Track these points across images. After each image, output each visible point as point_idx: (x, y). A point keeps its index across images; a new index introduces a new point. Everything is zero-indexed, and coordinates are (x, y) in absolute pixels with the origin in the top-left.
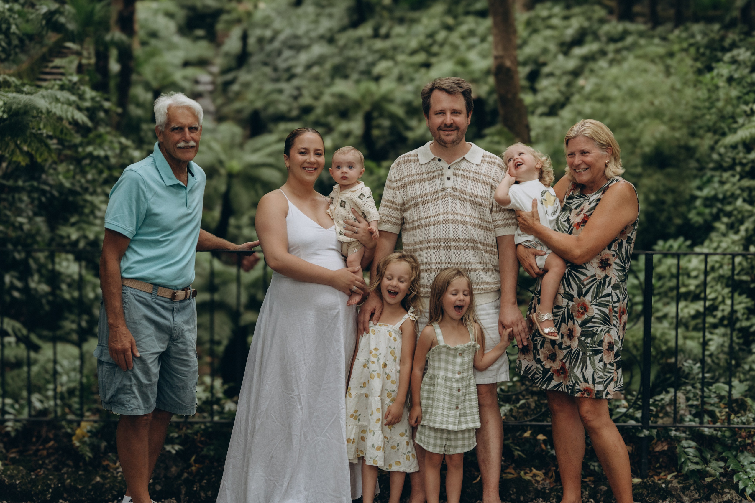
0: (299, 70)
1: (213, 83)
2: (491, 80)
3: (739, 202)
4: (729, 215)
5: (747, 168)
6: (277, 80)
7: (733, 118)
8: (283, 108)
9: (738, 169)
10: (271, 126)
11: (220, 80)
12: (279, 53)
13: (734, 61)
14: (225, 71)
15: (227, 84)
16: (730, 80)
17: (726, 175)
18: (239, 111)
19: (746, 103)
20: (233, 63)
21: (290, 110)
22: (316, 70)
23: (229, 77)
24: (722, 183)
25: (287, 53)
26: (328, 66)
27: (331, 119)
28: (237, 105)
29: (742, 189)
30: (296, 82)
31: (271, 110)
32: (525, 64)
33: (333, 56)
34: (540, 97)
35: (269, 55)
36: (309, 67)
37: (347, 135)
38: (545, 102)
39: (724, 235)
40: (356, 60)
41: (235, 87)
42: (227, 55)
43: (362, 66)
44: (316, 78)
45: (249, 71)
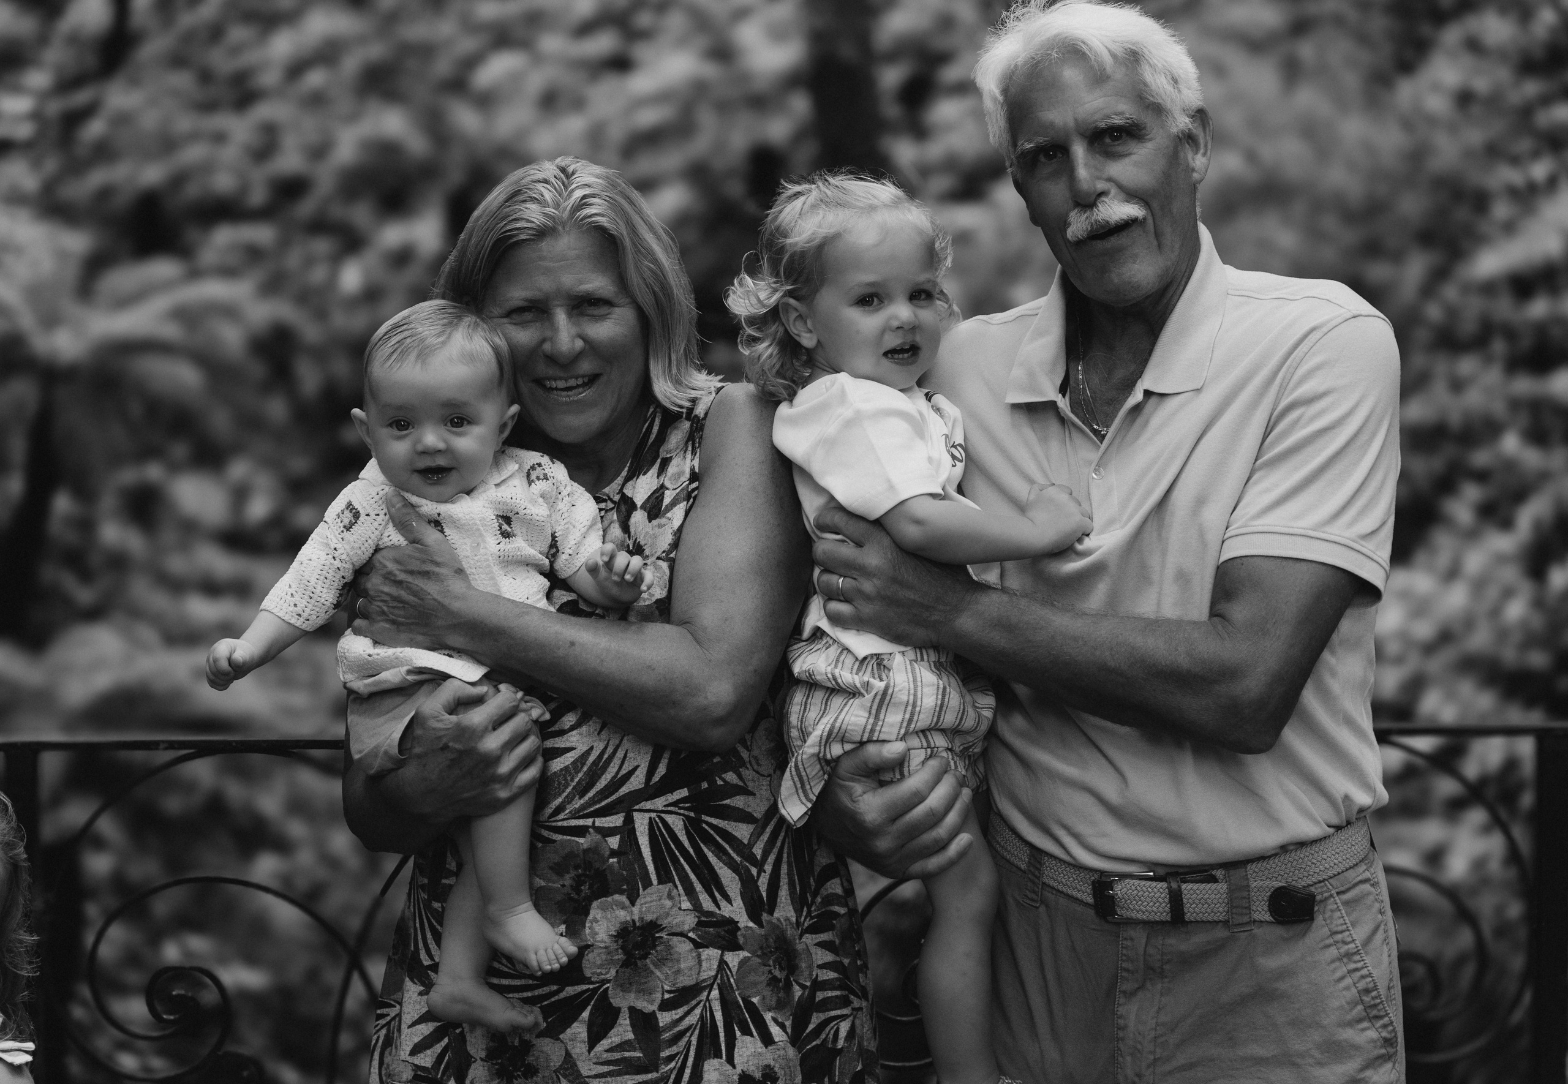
0: (270, 78)
1: (36, 116)
2: (800, 105)
3: (1511, 443)
4: (1481, 476)
5: (1526, 343)
6: (208, 107)
7: (1481, 201)
8: (223, 182)
9: (1499, 346)
10: (192, 234)
11: (55, 107)
12: (215, 33)
13: (1474, 46)
14: (67, 84)
15: (74, 120)
16: (1464, 98)
17: (1467, 365)
18: (105, 193)
19: (1515, 161)
20: (91, 61)
21: (244, 188)
22: (315, 78)
23: (81, 97)
24: (1457, 386)
25: (238, 33)
26: (352, 64)
27: (360, 214)
28: (97, 178)
29: (1515, 404)
30: (264, 111)
31: (192, 191)
32: (893, 56)
33: (362, 40)
34: (935, 150)
35: (189, 37)
36: (296, 69)
37: (402, 257)
38: (950, 164)
39: (1472, 535)
40: (426, 51)
41: (95, 129)
42: (74, 39)
43: (443, 67)
44: (317, 101)
45: (135, 82)
